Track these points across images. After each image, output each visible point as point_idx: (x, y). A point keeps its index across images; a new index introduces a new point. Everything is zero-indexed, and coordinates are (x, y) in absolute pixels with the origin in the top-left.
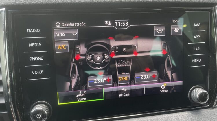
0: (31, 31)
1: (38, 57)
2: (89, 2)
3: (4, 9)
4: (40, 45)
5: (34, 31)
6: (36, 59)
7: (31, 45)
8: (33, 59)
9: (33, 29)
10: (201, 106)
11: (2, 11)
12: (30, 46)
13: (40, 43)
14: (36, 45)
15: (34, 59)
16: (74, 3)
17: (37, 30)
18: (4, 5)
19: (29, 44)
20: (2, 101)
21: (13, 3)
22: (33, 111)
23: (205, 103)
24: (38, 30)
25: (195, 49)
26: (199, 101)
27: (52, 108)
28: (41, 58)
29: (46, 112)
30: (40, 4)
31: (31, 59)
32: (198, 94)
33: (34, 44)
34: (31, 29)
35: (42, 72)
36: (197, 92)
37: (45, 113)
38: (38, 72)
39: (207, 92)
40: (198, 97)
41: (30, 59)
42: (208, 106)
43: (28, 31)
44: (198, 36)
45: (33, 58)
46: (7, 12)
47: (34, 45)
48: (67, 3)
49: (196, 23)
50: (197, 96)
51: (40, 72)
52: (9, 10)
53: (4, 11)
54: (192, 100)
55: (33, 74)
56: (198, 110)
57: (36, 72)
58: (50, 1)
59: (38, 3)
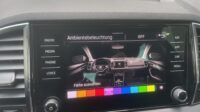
3: (28, 23)
11: (26, 25)
20: (23, 96)
22: (47, 104)
26: (179, 99)
28: (54, 62)
32: (179, 93)
39: (185, 92)
40: (179, 96)
42: (187, 103)
49: (177, 36)
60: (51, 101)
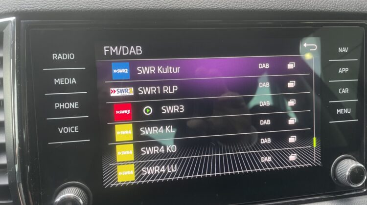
0: (60, 57)
1: (71, 103)
2: (161, 9)
3: (13, 19)
4: (74, 81)
5: (65, 57)
6: (67, 106)
7: (59, 81)
8: (61, 106)
9: (63, 54)
10: (353, 191)
11: (10, 21)
12: (57, 83)
13: (74, 79)
14: (67, 81)
15: (63, 106)
16: (135, 10)
17: (70, 56)
18: (13, 11)
19: (55, 80)
20: (4, 181)
21: (29, 9)
22: (58, 200)
23: (360, 185)
24: (72, 56)
25: (341, 91)
26: (350, 182)
27: (91, 195)
28: (74, 105)
29: (81, 201)
30: (77, 11)
31: (58, 105)
32: (349, 170)
33: (64, 80)
34: (60, 54)
35: (76, 129)
36: (347, 166)
37: (80, 203)
38: (69, 130)
39: (362, 166)
40: (348, 176)
41: (56, 107)
42: (365, 190)
43: (55, 56)
44: (346, 70)
45: (62, 104)
46: (18, 23)
47: (64, 82)
48: (123, 10)
49: (342, 47)
50: (347, 174)
51: (73, 129)
52: (22, 21)
53: (14, 22)
54: (337, 180)
55: (61, 132)
56: (348, 199)
57: (66, 130)
58: (94, 7)
59: (73, 9)
60: (70, 193)
